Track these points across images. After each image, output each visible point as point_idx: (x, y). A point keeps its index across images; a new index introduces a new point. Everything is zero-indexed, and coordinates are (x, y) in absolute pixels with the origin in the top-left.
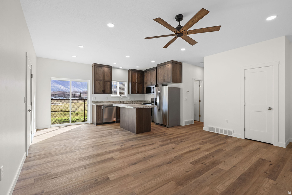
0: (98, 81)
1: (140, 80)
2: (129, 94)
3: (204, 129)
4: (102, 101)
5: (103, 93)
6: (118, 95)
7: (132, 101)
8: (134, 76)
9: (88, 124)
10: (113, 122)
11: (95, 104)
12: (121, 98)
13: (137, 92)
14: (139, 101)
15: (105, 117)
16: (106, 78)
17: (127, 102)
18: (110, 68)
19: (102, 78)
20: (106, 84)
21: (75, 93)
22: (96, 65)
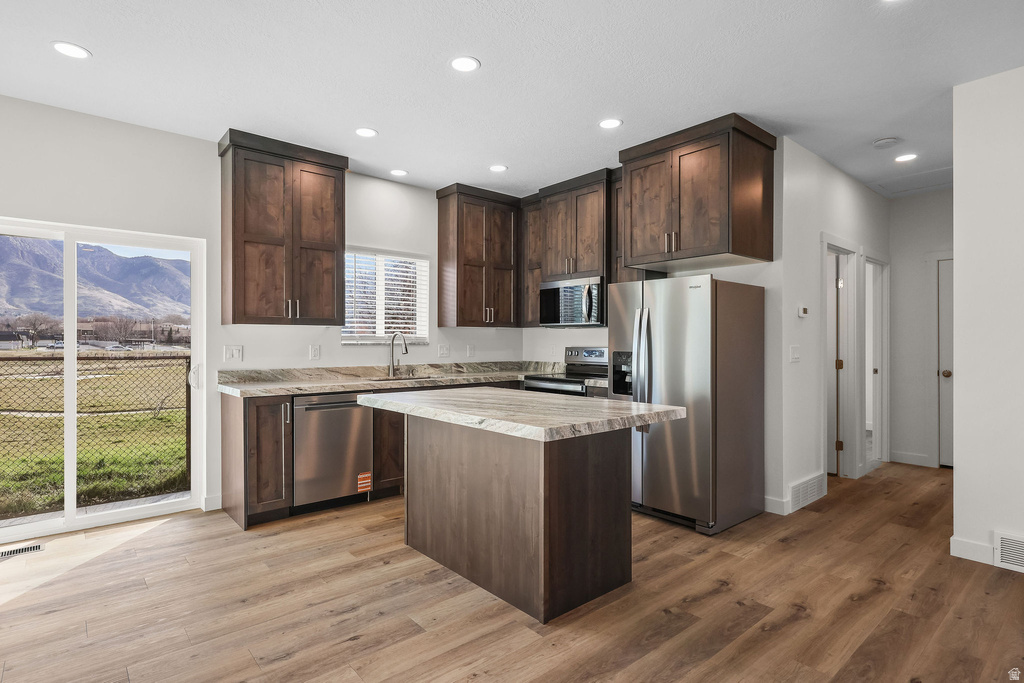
0: (262, 247)
1: (503, 247)
2: (441, 324)
3: (954, 552)
4: (285, 367)
5: (294, 321)
6: (380, 331)
7: (458, 365)
8: (470, 225)
9: (193, 514)
10: (357, 500)
11: (235, 392)
12: (399, 352)
13: (488, 313)
14: (496, 363)
15: (305, 468)
16: (311, 230)
17: (432, 370)
18: (335, 166)
19: (280, 228)
20: (311, 265)
21: (175, 327)
22: (244, 142)
